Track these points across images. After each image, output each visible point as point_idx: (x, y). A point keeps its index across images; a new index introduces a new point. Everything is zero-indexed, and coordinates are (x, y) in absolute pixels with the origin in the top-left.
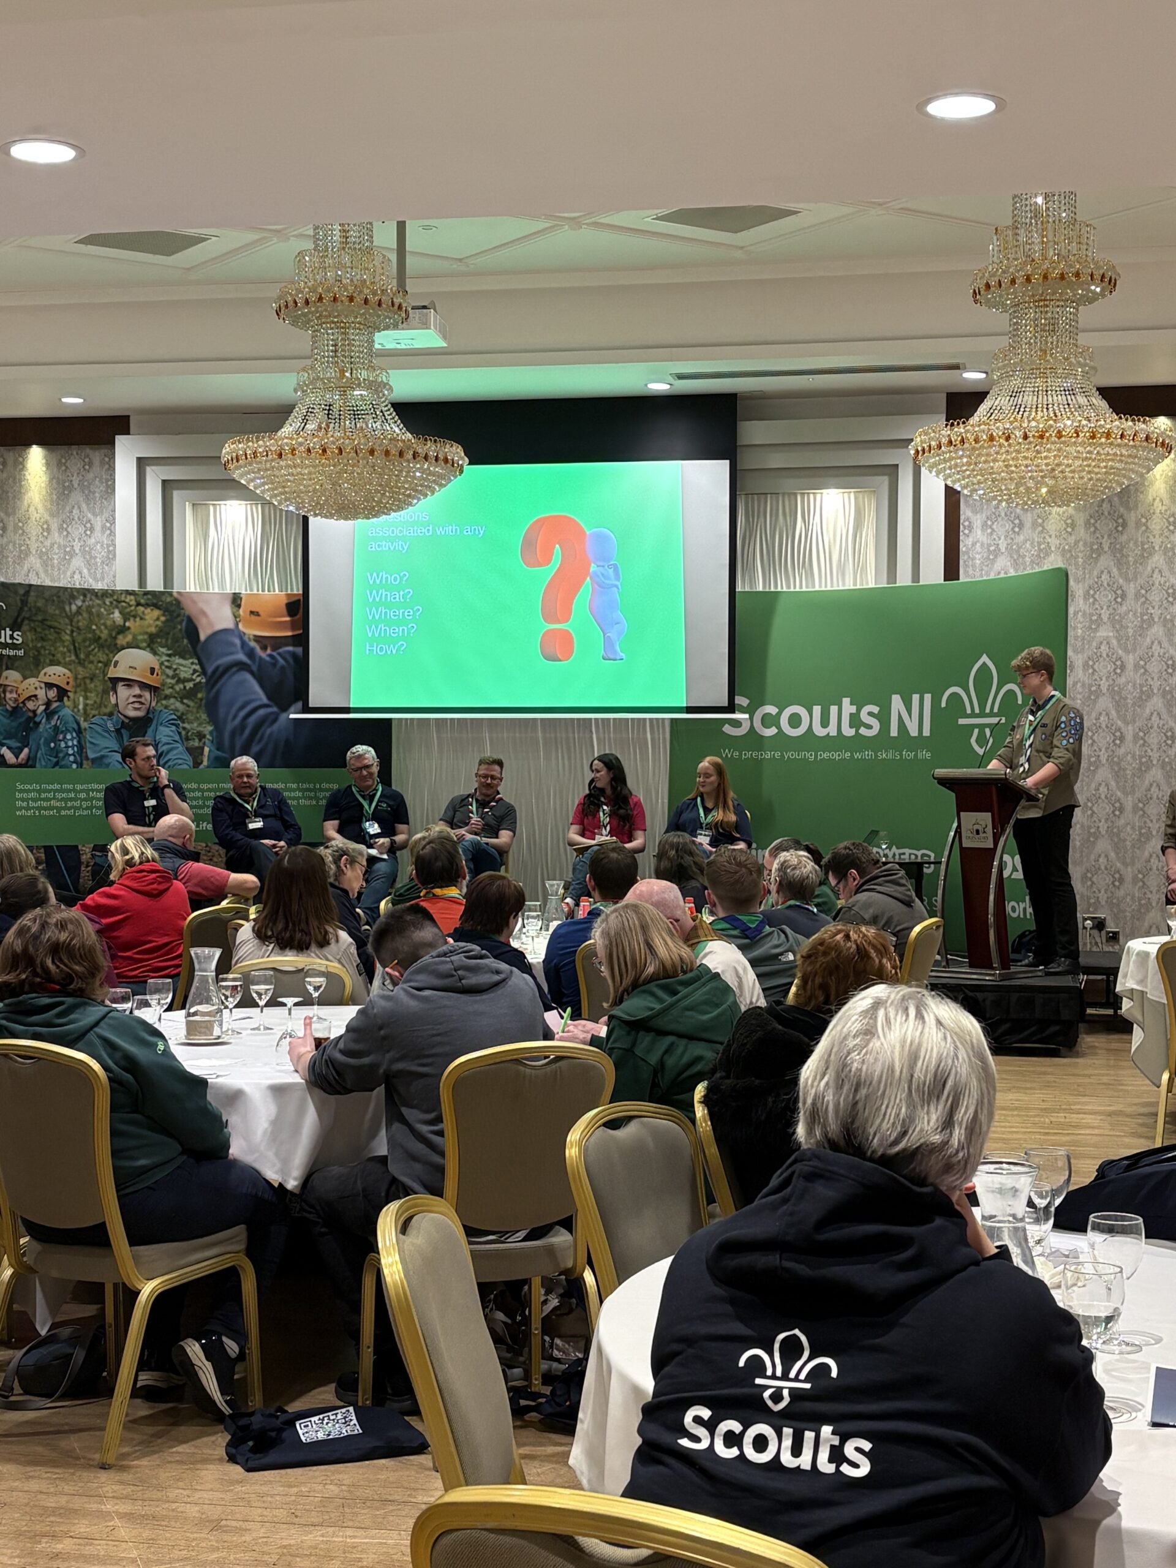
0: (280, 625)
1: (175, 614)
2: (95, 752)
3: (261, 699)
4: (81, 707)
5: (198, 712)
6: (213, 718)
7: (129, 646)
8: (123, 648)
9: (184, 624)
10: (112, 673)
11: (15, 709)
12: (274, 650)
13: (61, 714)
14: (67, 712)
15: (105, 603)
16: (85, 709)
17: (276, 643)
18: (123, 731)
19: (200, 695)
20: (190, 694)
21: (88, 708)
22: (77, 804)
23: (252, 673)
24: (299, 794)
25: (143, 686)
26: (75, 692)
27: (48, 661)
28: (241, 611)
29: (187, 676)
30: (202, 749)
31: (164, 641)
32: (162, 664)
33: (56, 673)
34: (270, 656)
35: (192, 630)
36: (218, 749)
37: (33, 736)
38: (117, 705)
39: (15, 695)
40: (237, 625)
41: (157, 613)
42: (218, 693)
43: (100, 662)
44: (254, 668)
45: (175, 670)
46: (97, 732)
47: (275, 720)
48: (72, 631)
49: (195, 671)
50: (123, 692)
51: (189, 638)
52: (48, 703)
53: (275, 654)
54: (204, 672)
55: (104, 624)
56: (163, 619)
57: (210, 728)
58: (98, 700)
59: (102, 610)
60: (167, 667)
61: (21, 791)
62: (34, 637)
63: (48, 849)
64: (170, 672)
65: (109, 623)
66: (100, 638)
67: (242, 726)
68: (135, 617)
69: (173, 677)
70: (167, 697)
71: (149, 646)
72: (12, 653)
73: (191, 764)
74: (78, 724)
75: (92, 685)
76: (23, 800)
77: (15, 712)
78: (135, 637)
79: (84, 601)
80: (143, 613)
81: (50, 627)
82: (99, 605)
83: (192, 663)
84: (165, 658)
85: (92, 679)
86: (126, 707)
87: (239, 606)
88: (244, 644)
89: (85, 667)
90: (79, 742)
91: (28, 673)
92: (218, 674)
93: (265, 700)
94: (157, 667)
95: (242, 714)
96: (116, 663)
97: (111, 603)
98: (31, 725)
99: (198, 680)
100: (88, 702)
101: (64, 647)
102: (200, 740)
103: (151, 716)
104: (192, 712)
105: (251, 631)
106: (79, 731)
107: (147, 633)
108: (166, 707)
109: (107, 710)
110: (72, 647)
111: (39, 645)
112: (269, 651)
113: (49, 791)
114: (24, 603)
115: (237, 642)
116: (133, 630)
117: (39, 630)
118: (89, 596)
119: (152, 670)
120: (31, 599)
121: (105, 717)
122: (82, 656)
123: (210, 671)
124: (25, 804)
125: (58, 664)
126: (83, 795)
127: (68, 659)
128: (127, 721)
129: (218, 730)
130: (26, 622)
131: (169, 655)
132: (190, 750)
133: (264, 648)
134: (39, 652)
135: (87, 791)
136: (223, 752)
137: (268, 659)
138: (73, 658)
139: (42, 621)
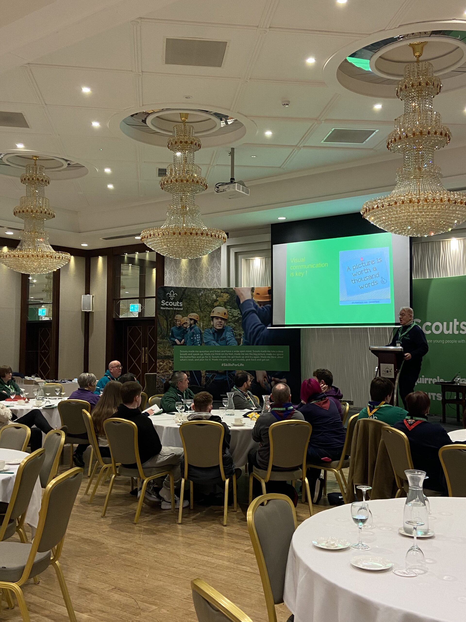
0: (266, 298)
1: (233, 295)
2: (206, 340)
3: (259, 322)
4: (201, 326)
5: (239, 327)
6: (244, 329)
7: (218, 306)
8: (216, 307)
9: (236, 298)
10: (212, 315)
11: (179, 327)
12: (263, 306)
13: (195, 328)
14: (197, 328)
15: (210, 292)
16: (203, 327)
17: (264, 303)
18: (215, 333)
19: (240, 321)
20: (237, 321)
21: (204, 326)
22: (200, 357)
23: (256, 314)
24: (271, 354)
25: (222, 319)
26: (200, 321)
27: (191, 311)
28: (254, 293)
29: (236, 315)
30: (241, 339)
31: (229, 304)
32: (228, 311)
33: (193, 315)
34: (262, 308)
35: (238, 300)
36: (246, 339)
37: (185, 335)
38: (213, 325)
39: (180, 323)
40: (252, 298)
41: (227, 295)
42: (245, 321)
43: (208, 311)
44: (257, 312)
45: (232, 313)
46: (207, 334)
47: (263, 329)
48: (199, 302)
49: (239, 313)
50: (215, 321)
51: (237, 303)
52: (191, 325)
53: (264, 307)
54: (241, 314)
55: (210, 299)
56: (229, 297)
57: (243, 332)
58: (207, 324)
59: (210, 295)
60: (230, 312)
61: (181, 353)
62: (186, 304)
63: (191, 372)
64: (231, 314)
65: (211, 299)
66: (208, 304)
67: (253, 332)
68: (220, 296)
69: (231, 316)
70: (229, 322)
71: (224, 306)
72: (179, 309)
73: (237, 344)
74: (200, 331)
75: (205, 319)
76: (182, 356)
77: (180, 328)
78: (220, 303)
79: (204, 292)
80: (223, 295)
81: (192, 300)
82: (209, 293)
83: (238, 311)
84: (229, 309)
85: (205, 317)
86: (216, 326)
87: (253, 292)
88: (254, 304)
89: (203, 313)
90: (201, 337)
91: (184, 315)
92: (246, 314)
93: (260, 323)
94: (226, 312)
95: (253, 327)
96: (213, 311)
97: (213, 292)
98: (185, 332)
99: (239, 316)
100: (204, 324)
101: (196, 307)
102: (240, 336)
103: (224, 328)
104: (237, 327)
105: (256, 300)
106: (201, 334)
107: (223, 302)
108: (229, 326)
109: (210, 327)
110: (199, 307)
111: (188, 306)
112: (262, 306)
113: (191, 353)
114: (184, 293)
115: (252, 303)
116: (219, 300)
117: (188, 301)
118: (205, 290)
119: (225, 313)
120: (186, 292)
121: (209, 329)
122: (202, 310)
123: (243, 313)
124: (183, 357)
125: (194, 312)
126: (202, 354)
127: (197, 311)
128: (216, 330)
129: (246, 333)
130: (184, 299)
131: (231, 309)
132: (236, 339)
133: (260, 305)
134: (188, 308)
135: (203, 353)
136: (247, 340)
137: (261, 309)
138: (199, 310)
139: (189, 299)
